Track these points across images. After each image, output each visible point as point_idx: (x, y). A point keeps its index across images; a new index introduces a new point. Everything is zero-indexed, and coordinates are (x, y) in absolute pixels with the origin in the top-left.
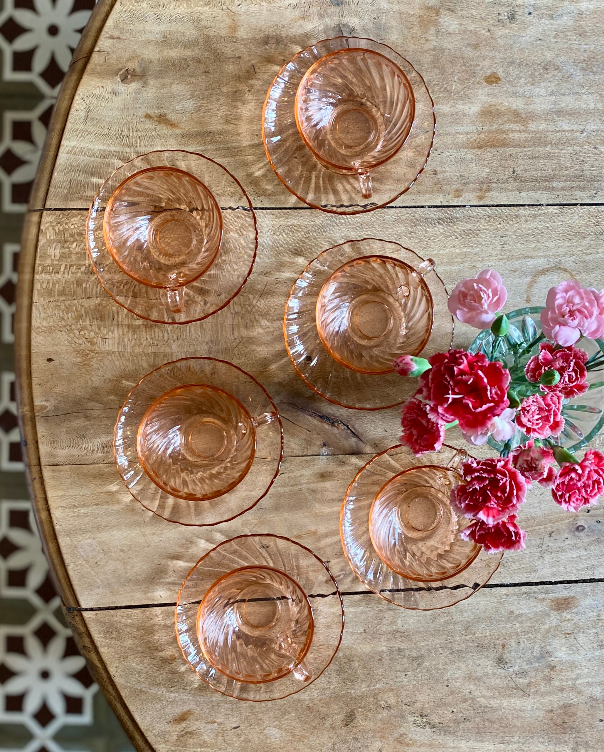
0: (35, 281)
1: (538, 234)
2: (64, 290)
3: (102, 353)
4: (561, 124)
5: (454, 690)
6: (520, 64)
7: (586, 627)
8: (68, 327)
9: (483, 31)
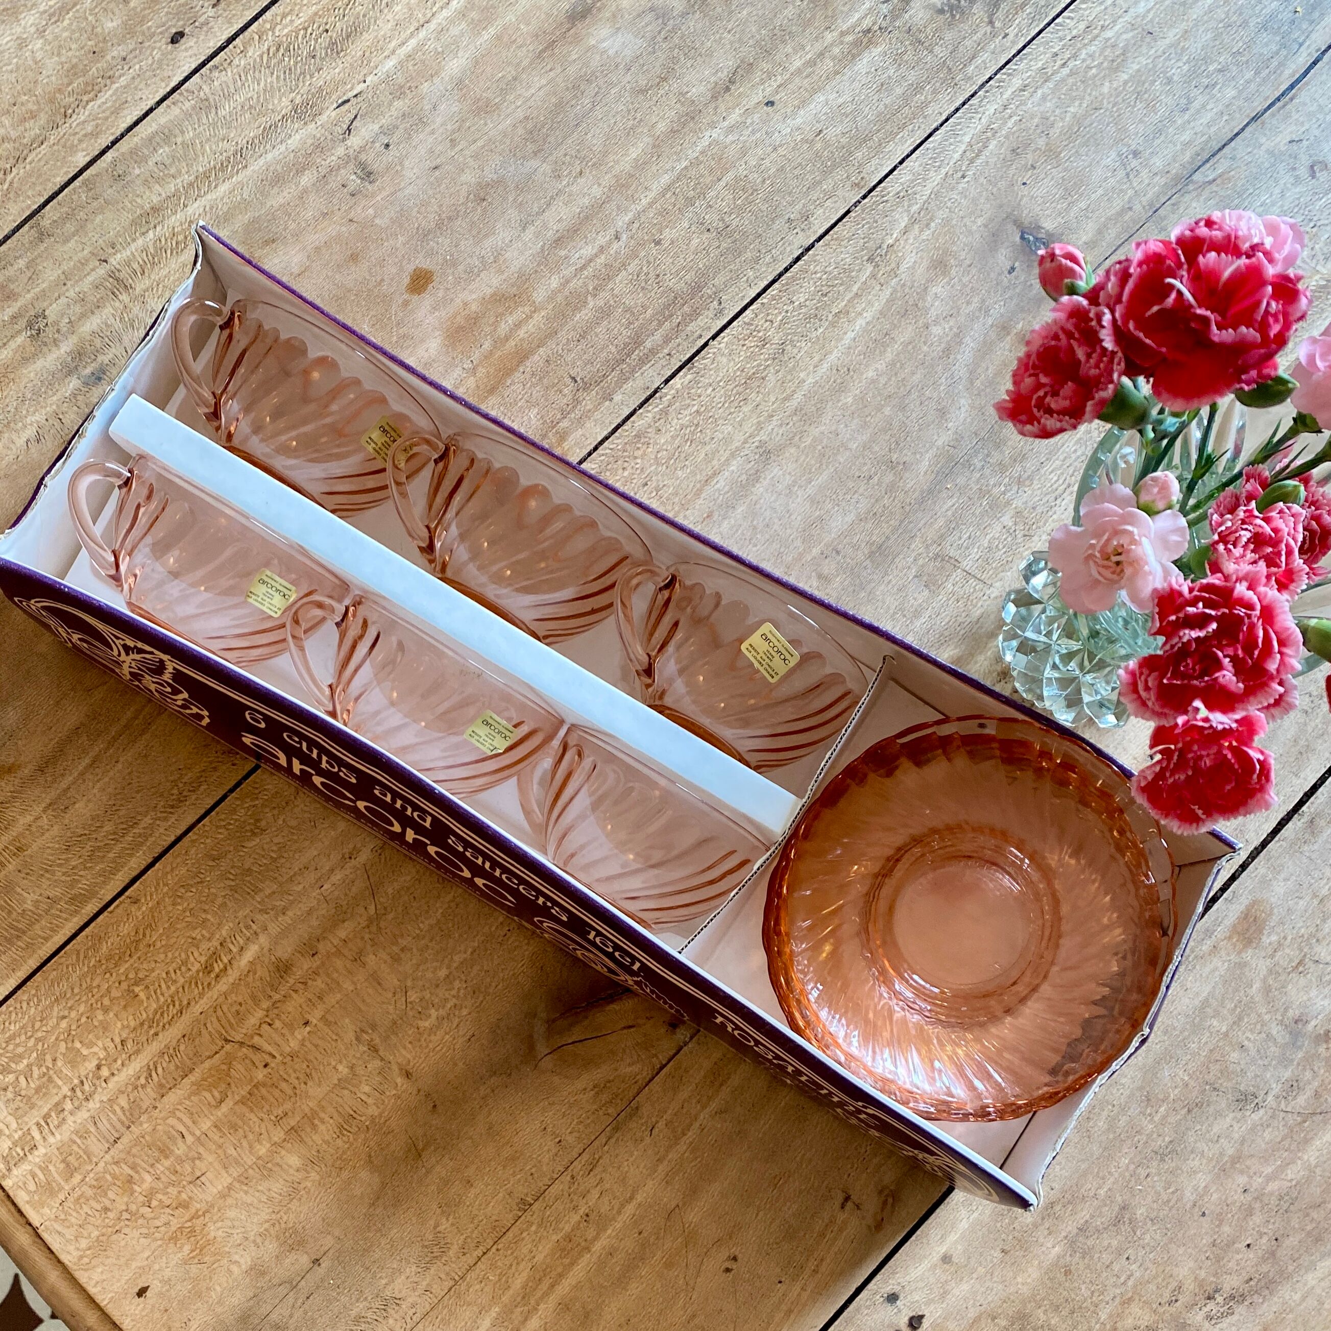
0: (11, 1194)
1: (693, 433)
2: (68, 1165)
3: (212, 1206)
4: (577, 255)
5: (1218, 1210)
6: (439, 225)
7: (1312, 929)
8: (126, 1215)
9: (343, 229)
